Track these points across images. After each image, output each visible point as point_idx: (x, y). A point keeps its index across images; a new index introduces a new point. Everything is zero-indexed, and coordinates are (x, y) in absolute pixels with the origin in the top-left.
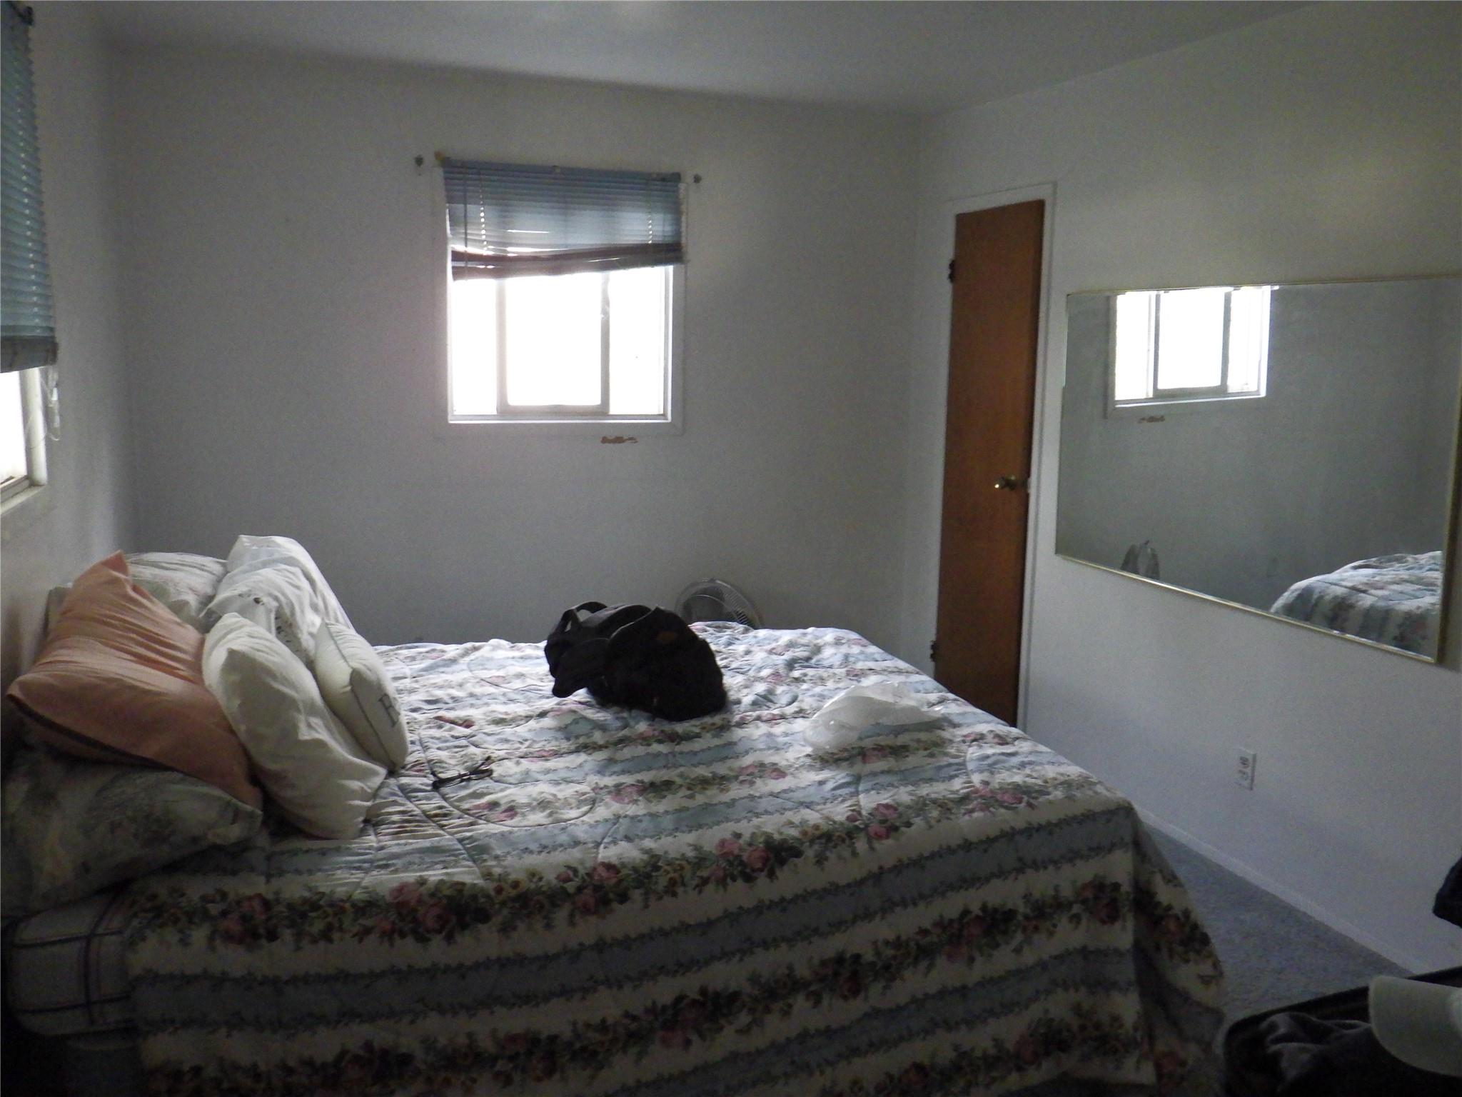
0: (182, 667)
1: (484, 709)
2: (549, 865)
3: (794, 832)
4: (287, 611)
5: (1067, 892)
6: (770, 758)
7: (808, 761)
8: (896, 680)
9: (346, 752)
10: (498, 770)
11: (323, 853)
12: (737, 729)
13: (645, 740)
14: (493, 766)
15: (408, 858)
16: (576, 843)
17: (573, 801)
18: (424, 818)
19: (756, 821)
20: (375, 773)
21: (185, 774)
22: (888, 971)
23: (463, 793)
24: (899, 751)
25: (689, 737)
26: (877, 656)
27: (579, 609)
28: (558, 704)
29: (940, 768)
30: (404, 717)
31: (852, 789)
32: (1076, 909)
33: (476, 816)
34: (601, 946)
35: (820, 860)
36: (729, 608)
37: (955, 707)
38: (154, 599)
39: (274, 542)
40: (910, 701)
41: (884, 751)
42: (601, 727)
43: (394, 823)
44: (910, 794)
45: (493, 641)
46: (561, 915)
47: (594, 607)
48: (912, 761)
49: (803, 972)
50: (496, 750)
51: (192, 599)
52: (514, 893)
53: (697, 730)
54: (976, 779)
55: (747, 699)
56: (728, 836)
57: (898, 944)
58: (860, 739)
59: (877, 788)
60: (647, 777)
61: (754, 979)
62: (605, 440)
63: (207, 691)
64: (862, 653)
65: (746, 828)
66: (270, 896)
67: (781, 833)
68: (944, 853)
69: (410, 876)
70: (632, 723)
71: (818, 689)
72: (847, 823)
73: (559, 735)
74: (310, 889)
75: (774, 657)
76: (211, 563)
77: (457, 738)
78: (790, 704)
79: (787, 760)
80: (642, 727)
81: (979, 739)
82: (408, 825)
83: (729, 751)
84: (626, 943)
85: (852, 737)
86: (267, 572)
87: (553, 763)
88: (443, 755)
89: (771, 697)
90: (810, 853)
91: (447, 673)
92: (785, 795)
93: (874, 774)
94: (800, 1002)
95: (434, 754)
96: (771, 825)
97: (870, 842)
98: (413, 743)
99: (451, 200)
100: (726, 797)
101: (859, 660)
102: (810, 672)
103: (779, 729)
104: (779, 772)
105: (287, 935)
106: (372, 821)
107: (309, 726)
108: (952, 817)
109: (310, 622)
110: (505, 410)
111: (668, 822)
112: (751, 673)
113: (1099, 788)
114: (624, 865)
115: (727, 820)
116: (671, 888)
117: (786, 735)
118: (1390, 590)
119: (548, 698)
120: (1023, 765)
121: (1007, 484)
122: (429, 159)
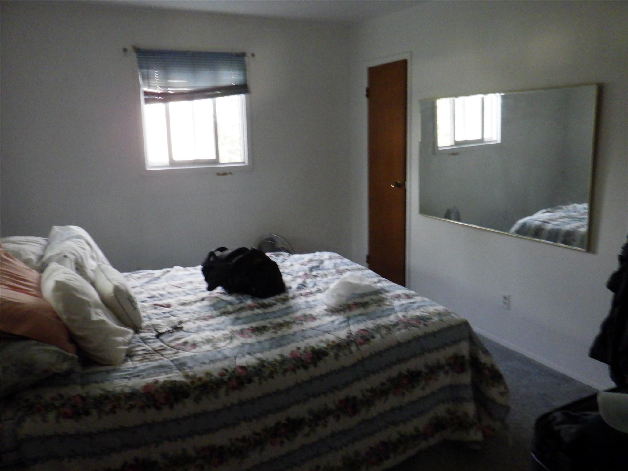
0: (31, 290)
1: (176, 299)
2: (215, 369)
3: (323, 345)
4: (80, 260)
5: (443, 361)
6: (309, 312)
7: (326, 312)
8: (359, 273)
9: (116, 325)
10: (185, 326)
11: (108, 372)
12: (292, 300)
13: (251, 308)
14: (183, 325)
15: (149, 371)
16: (226, 358)
17: (222, 339)
18: (154, 352)
19: (306, 341)
20: (128, 333)
21: (38, 340)
22: (368, 402)
23: (171, 339)
24: (365, 305)
25: (270, 305)
26: (349, 263)
27: (215, 251)
28: (210, 294)
29: (383, 311)
30: (140, 305)
31: (346, 324)
32: (447, 368)
33: (178, 349)
34: (241, 404)
35: (337, 356)
36: (279, 246)
37: (385, 284)
38: (15, 258)
39: (70, 228)
40: (367, 282)
41: (357, 305)
42: (231, 303)
43: (140, 355)
44: (373, 324)
45: (176, 268)
46: (222, 392)
47: (222, 249)
48: (371, 309)
49: (331, 406)
50: (184, 317)
51: (33, 258)
52: (199, 383)
53: (273, 302)
54: (400, 315)
55: (294, 286)
56: (294, 349)
57: (372, 390)
58: (347, 300)
59: (358, 322)
60: (254, 325)
61: (310, 412)
62: (219, 174)
63: (45, 300)
64: (342, 262)
65: (302, 345)
66: (84, 395)
67: (318, 346)
68: (390, 349)
69: (150, 380)
70: (244, 300)
71: (325, 280)
72: (347, 339)
73: (212, 308)
74: (103, 390)
75: (303, 266)
76: (40, 239)
77: (164, 313)
78: (313, 287)
79: (316, 312)
80: (249, 302)
81: (398, 297)
82: (147, 355)
83: (289, 310)
84: (252, 401)
85: (343, 300)
86: (69, 243)
87: (211, 322)
88: (159, 321)
89: (305, 285)
90: (332, 354)
91: (155, 283)
92: (318, 328)
93: (355, 316)
94: (331, 420)
95: (155, 321)
96: (314, 342)
97: (357, 347)
98: (144, 317)
99: (141, 67)
100: (291, 331)
101: (340, 265)
102: (320, 272)
103: (310, 299)
104: (313, 318)
105: (94, 412)
106: (130, 355)
107: (97, 314)
108: (391, 332)
109: (91, 265)
110: (172, 163)
111: (266, 345)
112: (295, 274)
113: (453, 315)
114: (248, 366)
115: (293, 341)
116: (271, 375)
117: (314, 301)
118: (560, 221)
119: (203, 291)
120: (419, 307)
121: (397, 185)
122: (130, 48)
